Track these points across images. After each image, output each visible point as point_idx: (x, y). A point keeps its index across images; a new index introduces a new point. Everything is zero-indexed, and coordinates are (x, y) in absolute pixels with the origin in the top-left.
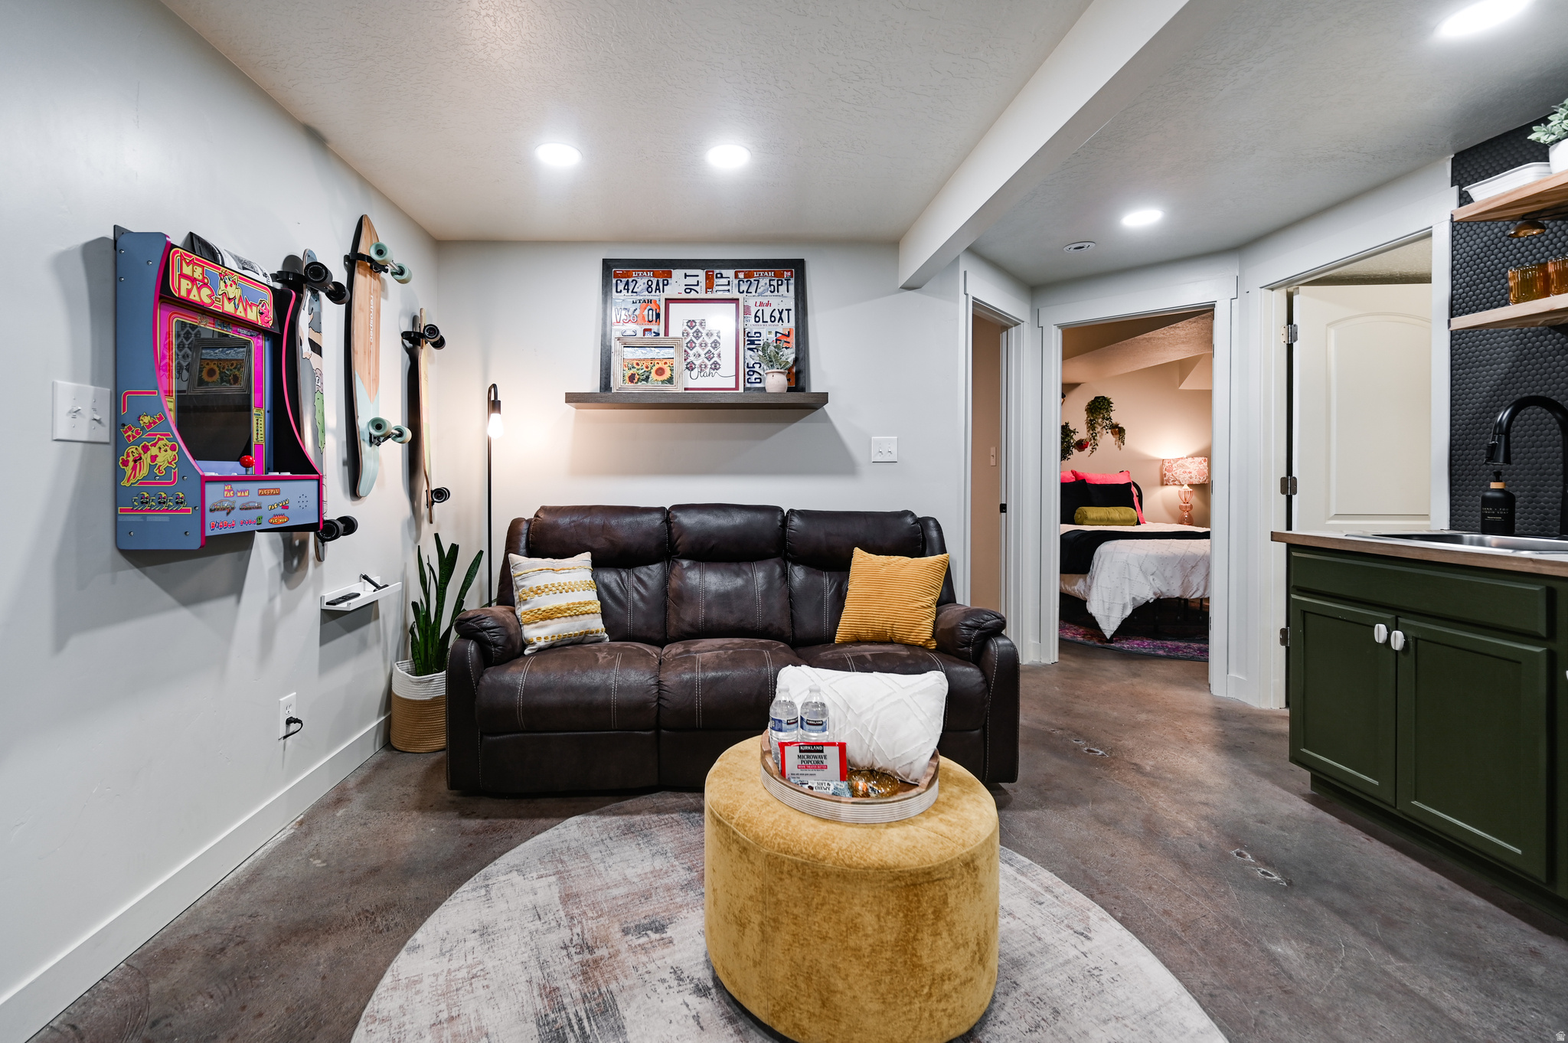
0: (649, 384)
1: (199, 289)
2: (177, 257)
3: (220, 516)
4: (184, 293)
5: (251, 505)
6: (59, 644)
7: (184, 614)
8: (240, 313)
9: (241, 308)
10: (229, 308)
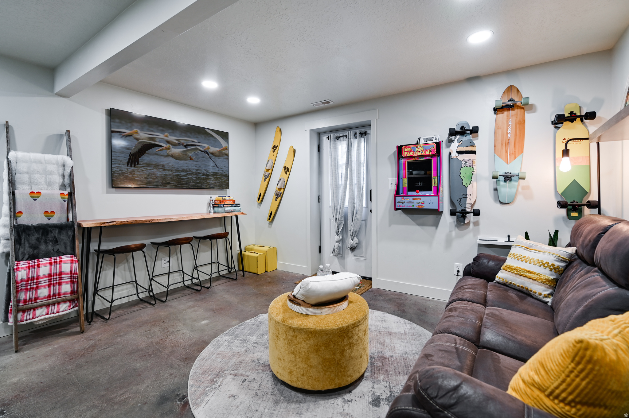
1: (410, 153)
2: (404, 148)
3: (401, 204)
4: (405, 155)
5: (410, 202)
6: (390, 225)
7: (418, 227)
8: (423, 153)
9: (423, 152)
10: (419, 154)
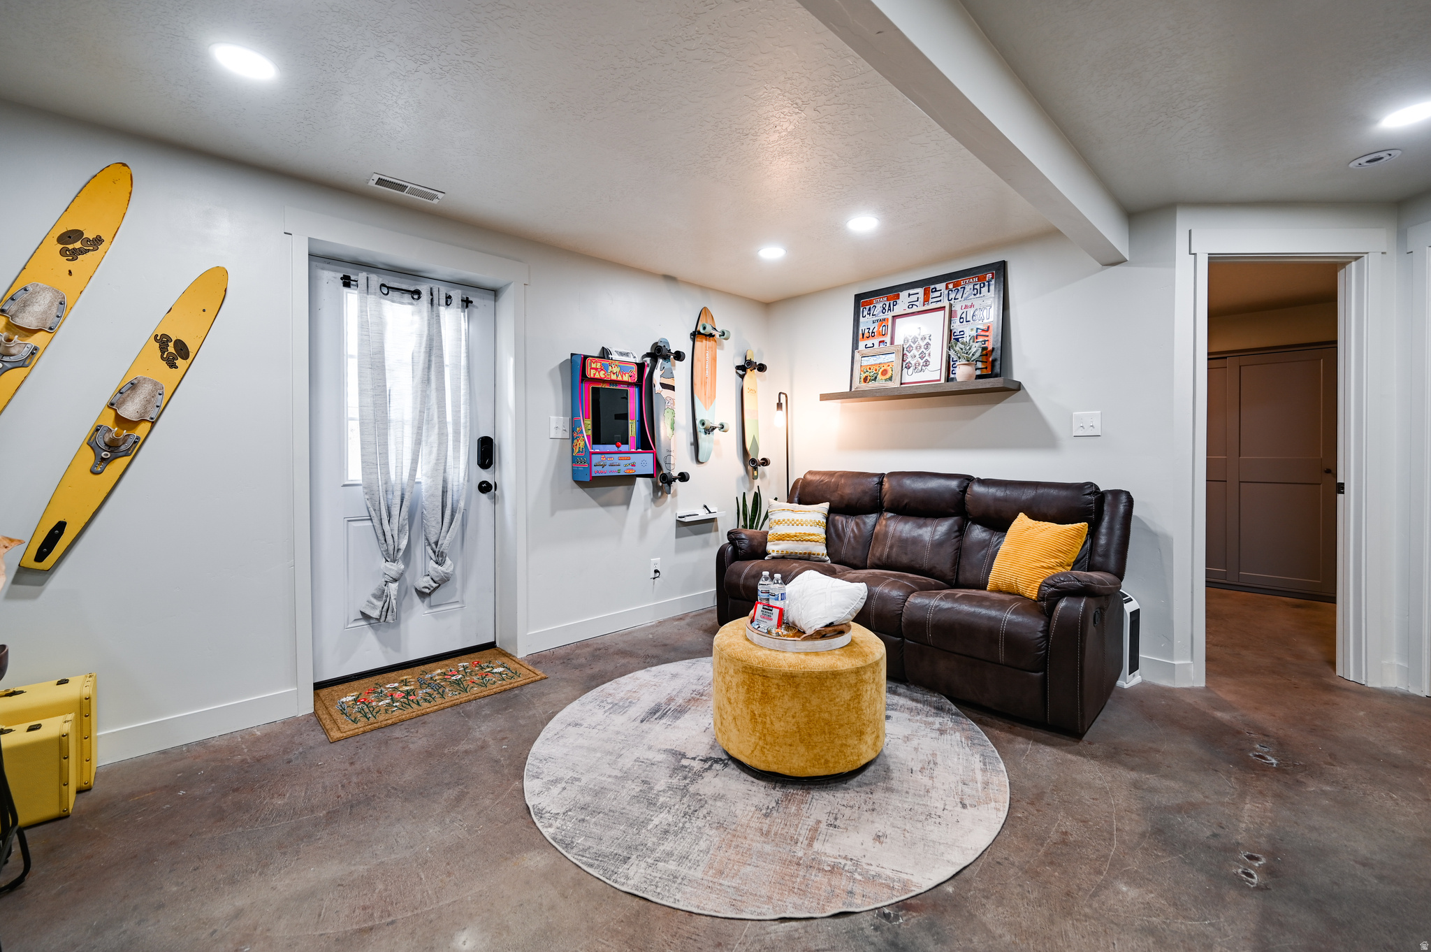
0: (876, 383)
1: (599, 372)
2: (589, 361)
3: (599, 468)
4: (592, 376)
5: (613, 464)
7: (601, 510)
8: (620, 378)
9: (621, 376)
10: (614, 377)
